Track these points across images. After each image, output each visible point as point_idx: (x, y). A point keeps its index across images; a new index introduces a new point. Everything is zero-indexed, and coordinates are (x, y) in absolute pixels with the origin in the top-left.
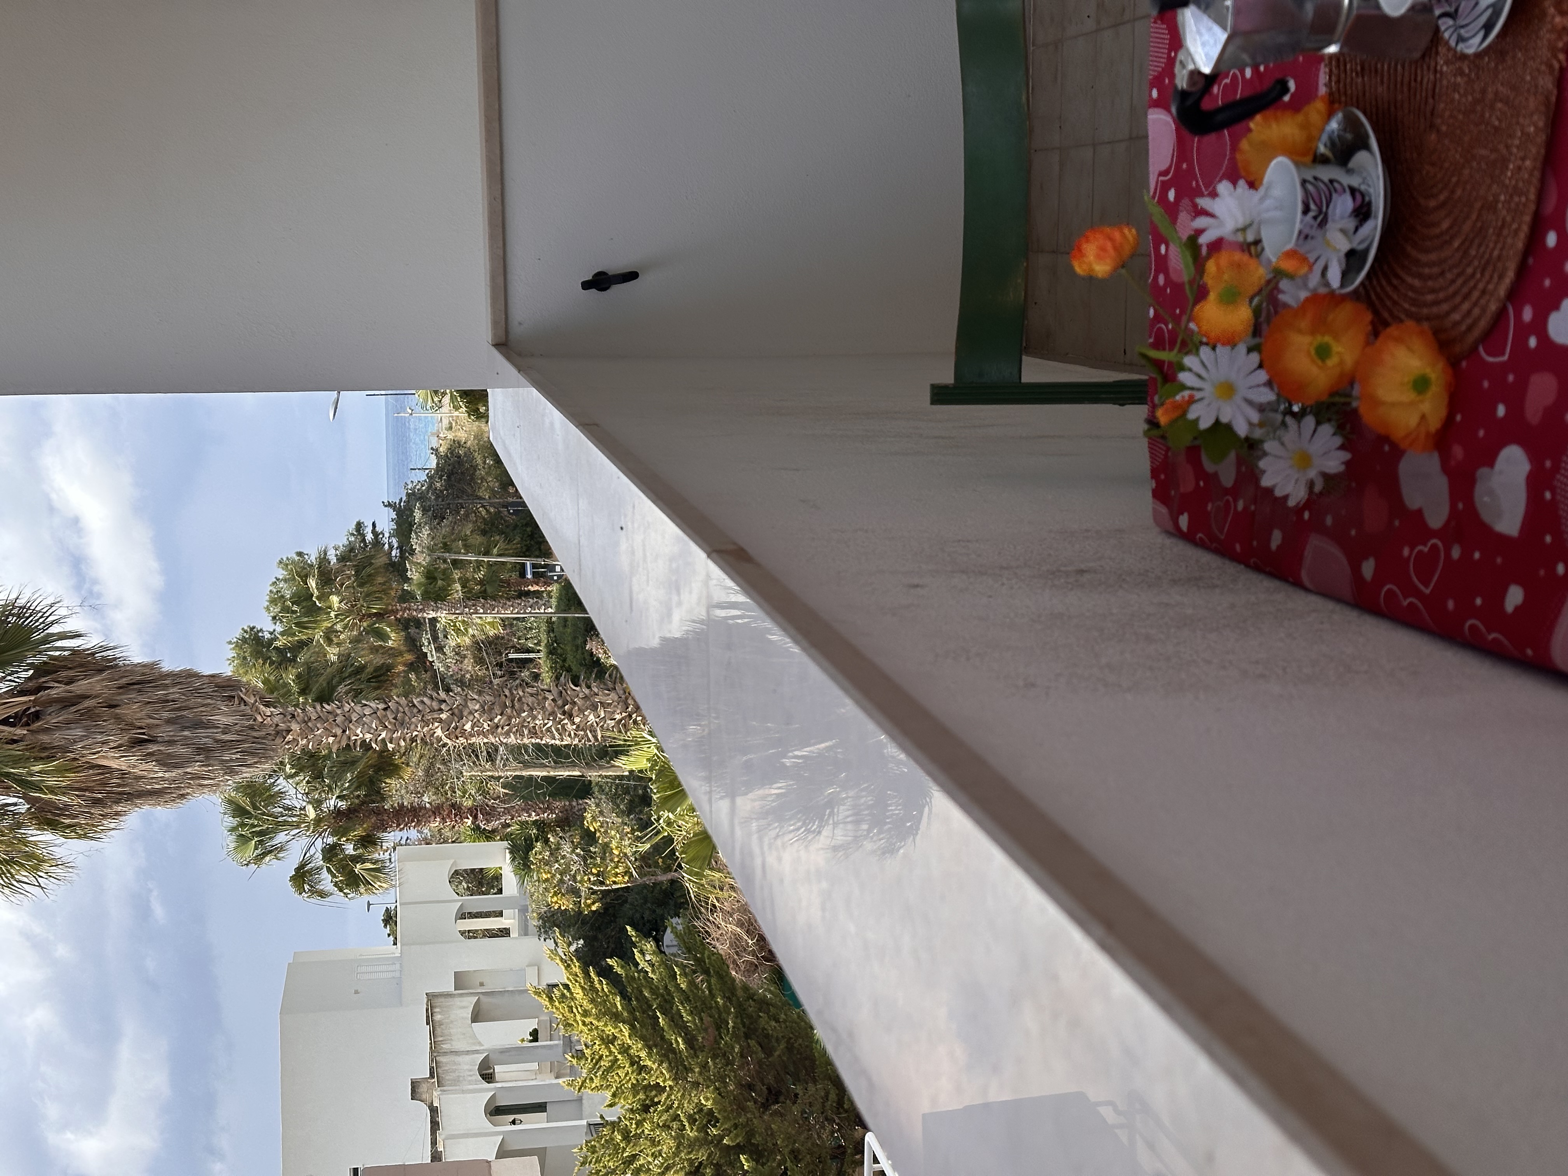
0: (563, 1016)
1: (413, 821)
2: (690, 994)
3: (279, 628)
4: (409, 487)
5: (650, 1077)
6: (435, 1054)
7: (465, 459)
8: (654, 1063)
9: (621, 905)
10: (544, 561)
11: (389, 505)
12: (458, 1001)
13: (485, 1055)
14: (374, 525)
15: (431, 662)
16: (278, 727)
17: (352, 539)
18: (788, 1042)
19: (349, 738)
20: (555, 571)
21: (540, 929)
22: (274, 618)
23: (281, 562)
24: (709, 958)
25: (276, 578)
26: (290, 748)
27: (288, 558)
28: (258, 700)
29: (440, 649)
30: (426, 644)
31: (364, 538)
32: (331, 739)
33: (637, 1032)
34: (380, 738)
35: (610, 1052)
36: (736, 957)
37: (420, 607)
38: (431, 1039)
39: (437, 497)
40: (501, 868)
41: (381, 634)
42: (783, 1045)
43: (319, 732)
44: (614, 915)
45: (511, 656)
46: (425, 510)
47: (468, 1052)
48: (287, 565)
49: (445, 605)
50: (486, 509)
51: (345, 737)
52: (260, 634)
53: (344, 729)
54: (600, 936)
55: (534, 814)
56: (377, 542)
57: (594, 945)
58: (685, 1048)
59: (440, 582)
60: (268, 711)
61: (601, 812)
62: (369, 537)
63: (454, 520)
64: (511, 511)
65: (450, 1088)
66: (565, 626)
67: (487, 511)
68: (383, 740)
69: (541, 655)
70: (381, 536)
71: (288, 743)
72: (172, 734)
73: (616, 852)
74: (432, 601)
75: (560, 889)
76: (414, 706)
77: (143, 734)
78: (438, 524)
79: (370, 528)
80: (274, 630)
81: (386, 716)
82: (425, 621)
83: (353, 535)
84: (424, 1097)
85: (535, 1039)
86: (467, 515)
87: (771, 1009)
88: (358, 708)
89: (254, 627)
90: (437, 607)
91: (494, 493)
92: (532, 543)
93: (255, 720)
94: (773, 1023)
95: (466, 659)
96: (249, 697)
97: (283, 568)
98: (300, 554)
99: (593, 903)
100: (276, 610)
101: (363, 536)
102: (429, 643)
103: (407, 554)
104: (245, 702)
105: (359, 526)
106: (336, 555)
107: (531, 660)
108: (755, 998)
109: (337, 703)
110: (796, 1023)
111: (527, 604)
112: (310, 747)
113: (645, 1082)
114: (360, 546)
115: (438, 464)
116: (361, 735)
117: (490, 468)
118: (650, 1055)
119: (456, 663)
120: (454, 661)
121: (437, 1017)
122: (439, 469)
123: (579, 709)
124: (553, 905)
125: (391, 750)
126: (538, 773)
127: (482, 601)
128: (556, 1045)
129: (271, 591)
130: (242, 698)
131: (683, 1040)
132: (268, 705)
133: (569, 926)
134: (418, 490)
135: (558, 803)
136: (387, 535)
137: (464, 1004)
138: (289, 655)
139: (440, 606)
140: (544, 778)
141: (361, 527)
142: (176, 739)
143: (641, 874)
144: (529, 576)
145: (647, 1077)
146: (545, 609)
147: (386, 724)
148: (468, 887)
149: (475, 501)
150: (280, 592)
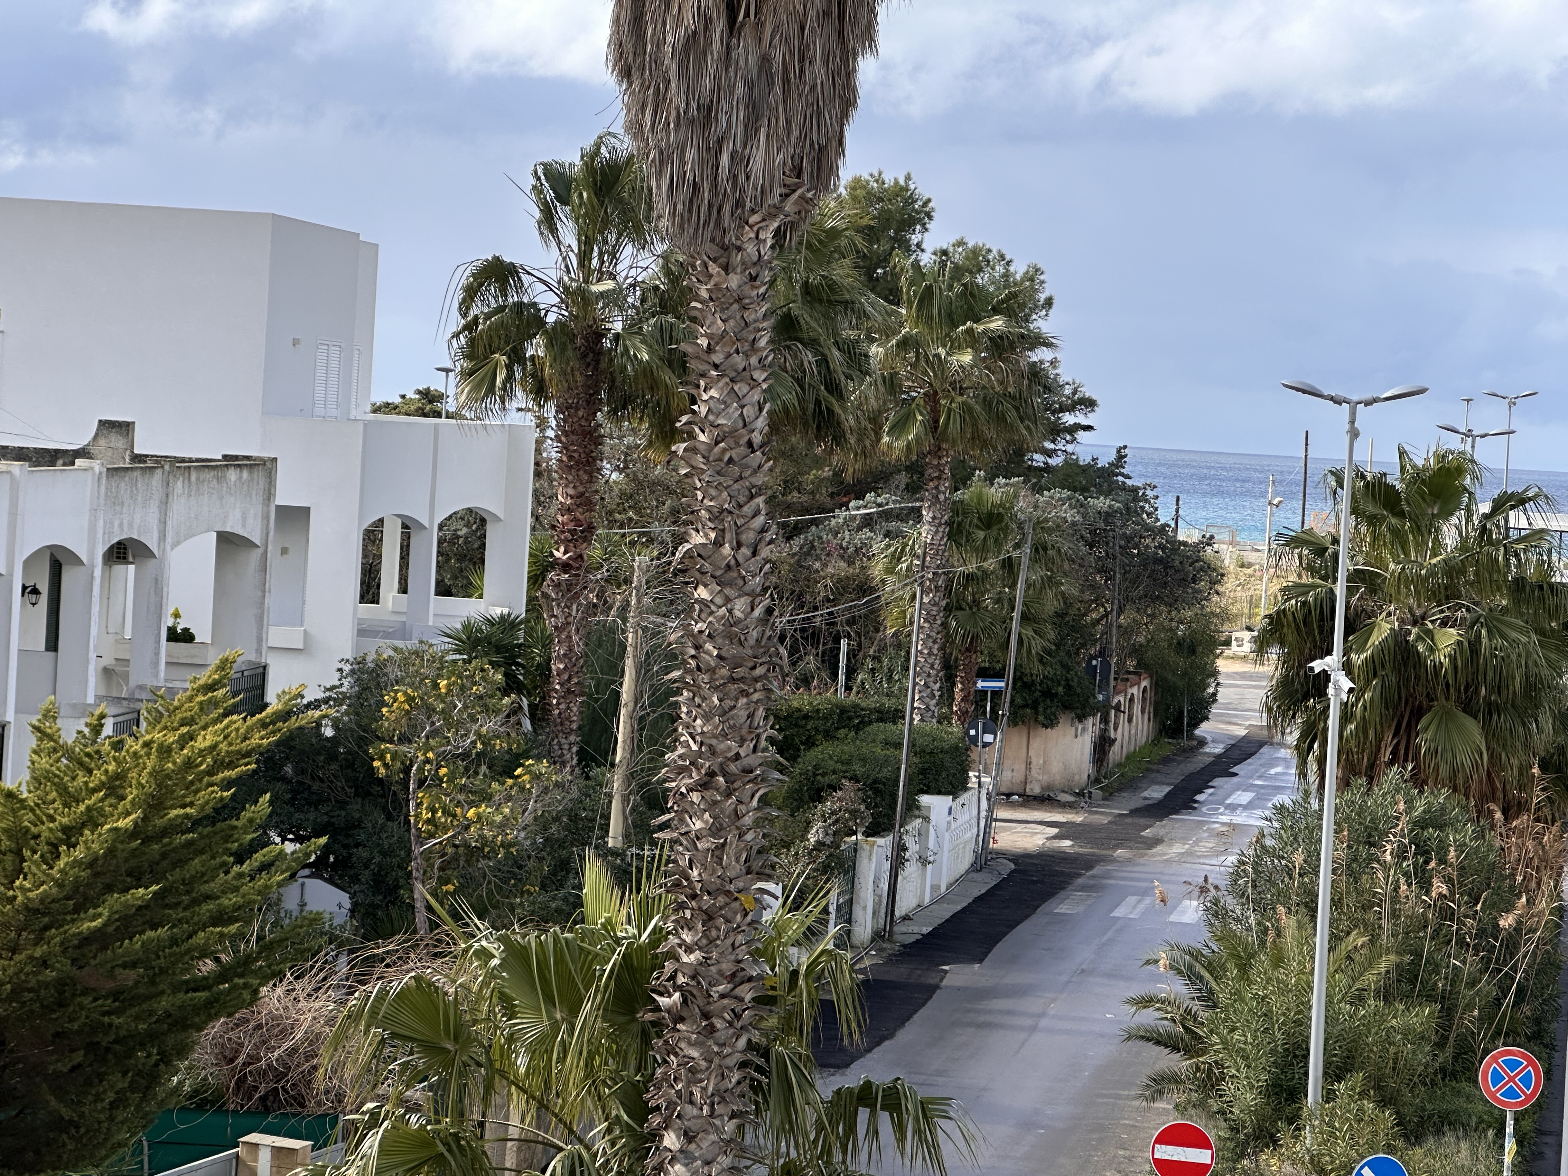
0: (177, 708)
1: (571, 458)
2: (184, 947)
3: (926, 259)
4: (1148, 492)
5: (36, 861)
6: (167, 467)
7: (1190, 590)
8: (61, 871)
9: (384, 809)
10: (1003, 715)
11: (1121, 457)
12: (255, 510)
13: (156, 551)
14: (1088, 428)
15: (846, 505)
16: (735, 251)
17: (1068, 391)
18: (71, 1122)
19: (703, 375)
20: (984, 732)
21: (359, 663)
22: (945, 253)
23: (1037, 270)
24: (246, 986)
25: (1011, 261)
26: (694, 267)
27: (1043, 282)
28: (789, 218)
29: (868, 522)
30: (879, 500)
31: (1068, 410)
32: (703, 342)
33: (122, 842)
34: (697, 430)
35: (95, 790)
36: (252, 1024)
37: (942, 497)
38: (198, 460)
39: (1128, 539)
40: (481, 596)
41: (905, 424)
42: (66, 1113)
43: (719, 321)
44: (369, 794)
45: (844, 643)
46: (1108, 516)
47: (163, 523)
48: (1032, 280)
49: (942, 538)
50: (1101, 619)
51: (703, 367)
52: (918, 227)
53: (721, 368)
54: (334, 767)
55: (562, 666)
56: (1056, 431)
57: (319, 754)
58: (81, 933)
59: (981, 534)
60: (768, 236)
61: (546, 790)
62: (1069, 419)
63: (1086, 564)
64: (1094, 663)
65: (103, 488)
66: (887, 743)
67: (1098, 621)
68: (692, 436)
69: (841, 695)
70: (1068, 437)
71: (705, 265)
72: (742, 63)
73: (471, 813)
74: (950, 518)
75: (417, 707)
76: (752, 497)
77: (747, 15)
78: (1082, 537)
79: (1084, 422)
80: (923, 251)
81: (737, 444)
82: (917, 500)
83: (1074, 393)
84: (102, 442)
85: (174, 636)
86: (1094, 587)
87: (137, 1096)
88: (756, 396)
89: (930, 218)
90: (940, 525)
91: (1125, 632)
92: (1038, 694)
93: (753, 211)
94: (111, 1096)
95: (845, 565)
96: (796, 203)
97: (1027, 272)
98: (1049, 303)
99: (386, 765)
100: (957, 256)
101: (1071, 409)
102: (879, 505)
103: (1034, 480)
104: (787, 196)
105: (1089, 404)
106: (1041, 362)
107: (834, 675)
108: (162, 1067)
109: (770, 358)
110: (105, 1140)
111: (931, 679)
112: (693, 304)
113: (27, 853)
114: (1054, 402)
115: (1185, 544)
116: (705, 397)
117: (1171, 630)
118: (77, 863)
119: (841, 547)
120: (844, 544)
121: (232, 475)
122: (1176, 546)
123: (715, 803)
124: (392, 694)
125: (673, 448)
126: (626, 686)
127: (944, 603)
128: (157, 675)
129: (989, 251)
130: (794, 191)
131: (98, 930)
132: (779, 234)
133: (357, 714)
134: (1142, 508)
135: (575, 709)
136: (1070, 448)
137: (250, 521)
138: (879, 271)
139: (941, 529)
140: (618, 695)
141: (1086, 407)
142: (732, 70)
143: (431, 853)
144: (981, 684)
145: (36, 857)
146: (919, 708)
147: (722, 445)
148: (458, 537)
149: (1116, 602)
150: (988, 265)
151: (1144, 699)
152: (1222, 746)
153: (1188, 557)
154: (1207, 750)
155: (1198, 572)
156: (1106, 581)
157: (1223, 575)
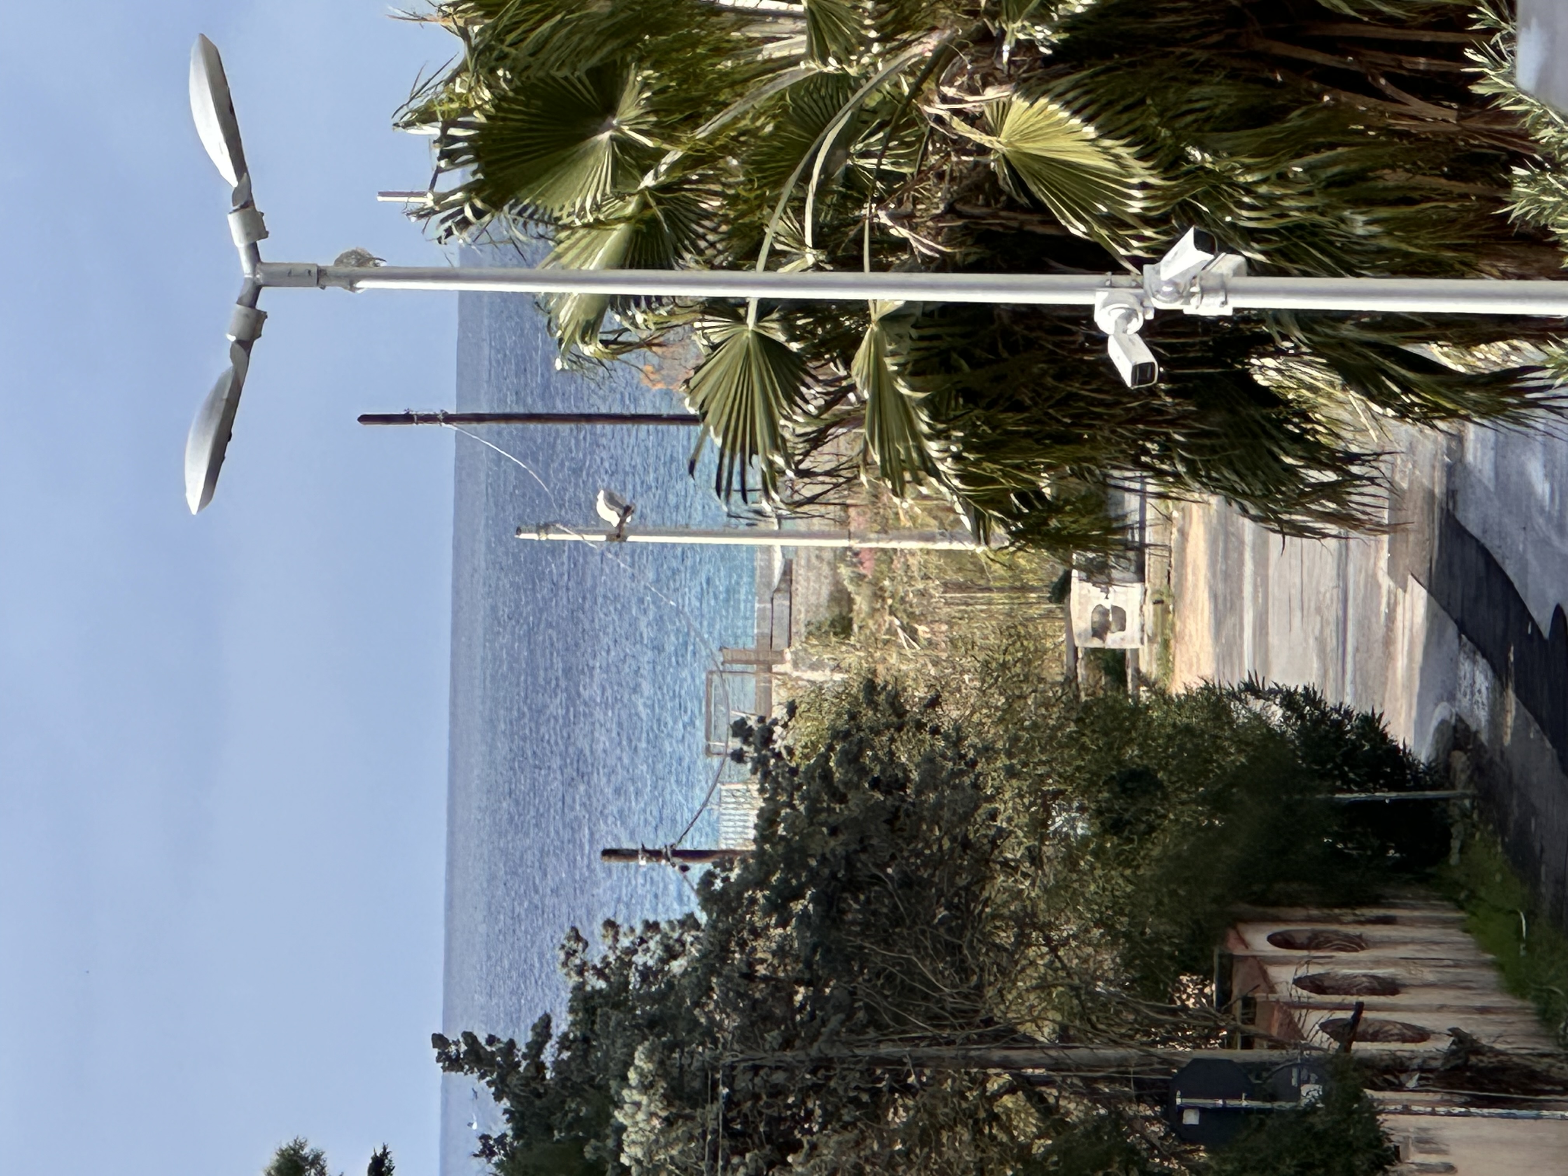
4: (595, 958)
7: (929, 797)
11: (473, 1057)
39: (757, 1019)
46: (681, 1093)
50: (1038, 1101)
64: (1191, 1118)
86: (928, 1133)
115: (767, 822)
117: (1069, 859)
122: (775, 852)
149: (977, 1053)
151: (1314, 942)
152: (1466, 667)
153: (813, 810)
154: (1483, 714)
155: (863, 771)
156: (907, 1090)
157: (870, 687)
